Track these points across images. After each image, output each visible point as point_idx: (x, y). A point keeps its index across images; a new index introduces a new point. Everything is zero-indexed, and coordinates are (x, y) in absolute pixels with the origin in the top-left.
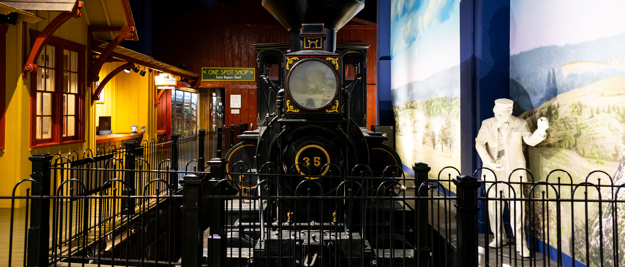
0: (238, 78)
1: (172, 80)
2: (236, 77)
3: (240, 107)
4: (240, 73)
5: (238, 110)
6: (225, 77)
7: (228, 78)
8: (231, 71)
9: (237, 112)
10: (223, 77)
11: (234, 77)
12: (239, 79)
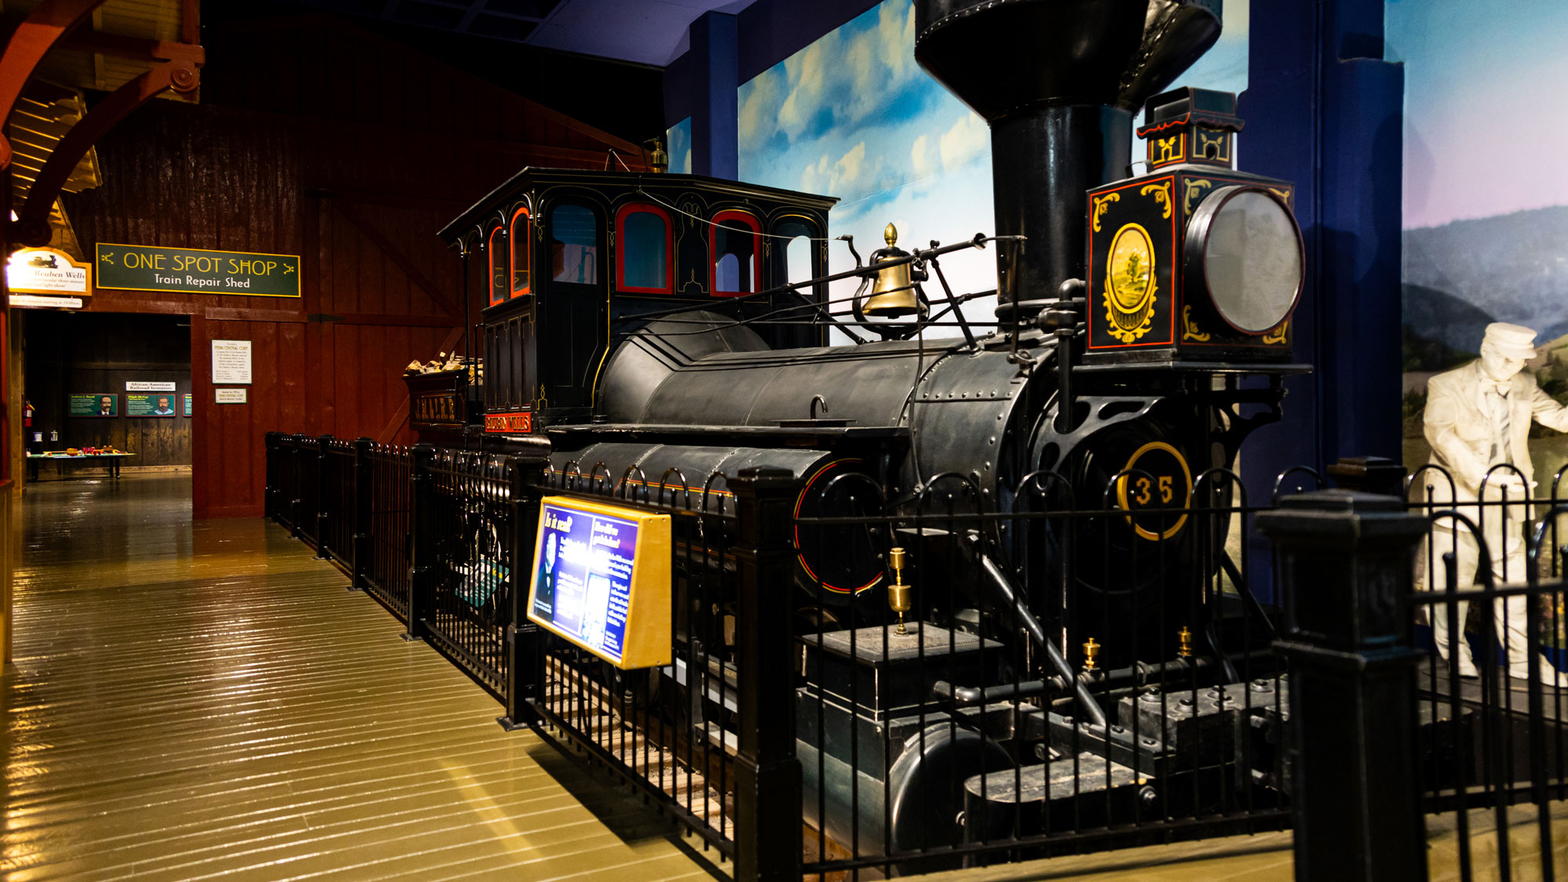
0: (240, 284)
1: (69, 275)
2: (231, 283)
3: (249, 380)
4: (245, 268)
5: (243, 392)
6: (189, 280)
7: (202, 283)
8: (213, 262)
9: (240, 397)
10: (184, 280)
11: (223, 283)
12: (243, 289)
